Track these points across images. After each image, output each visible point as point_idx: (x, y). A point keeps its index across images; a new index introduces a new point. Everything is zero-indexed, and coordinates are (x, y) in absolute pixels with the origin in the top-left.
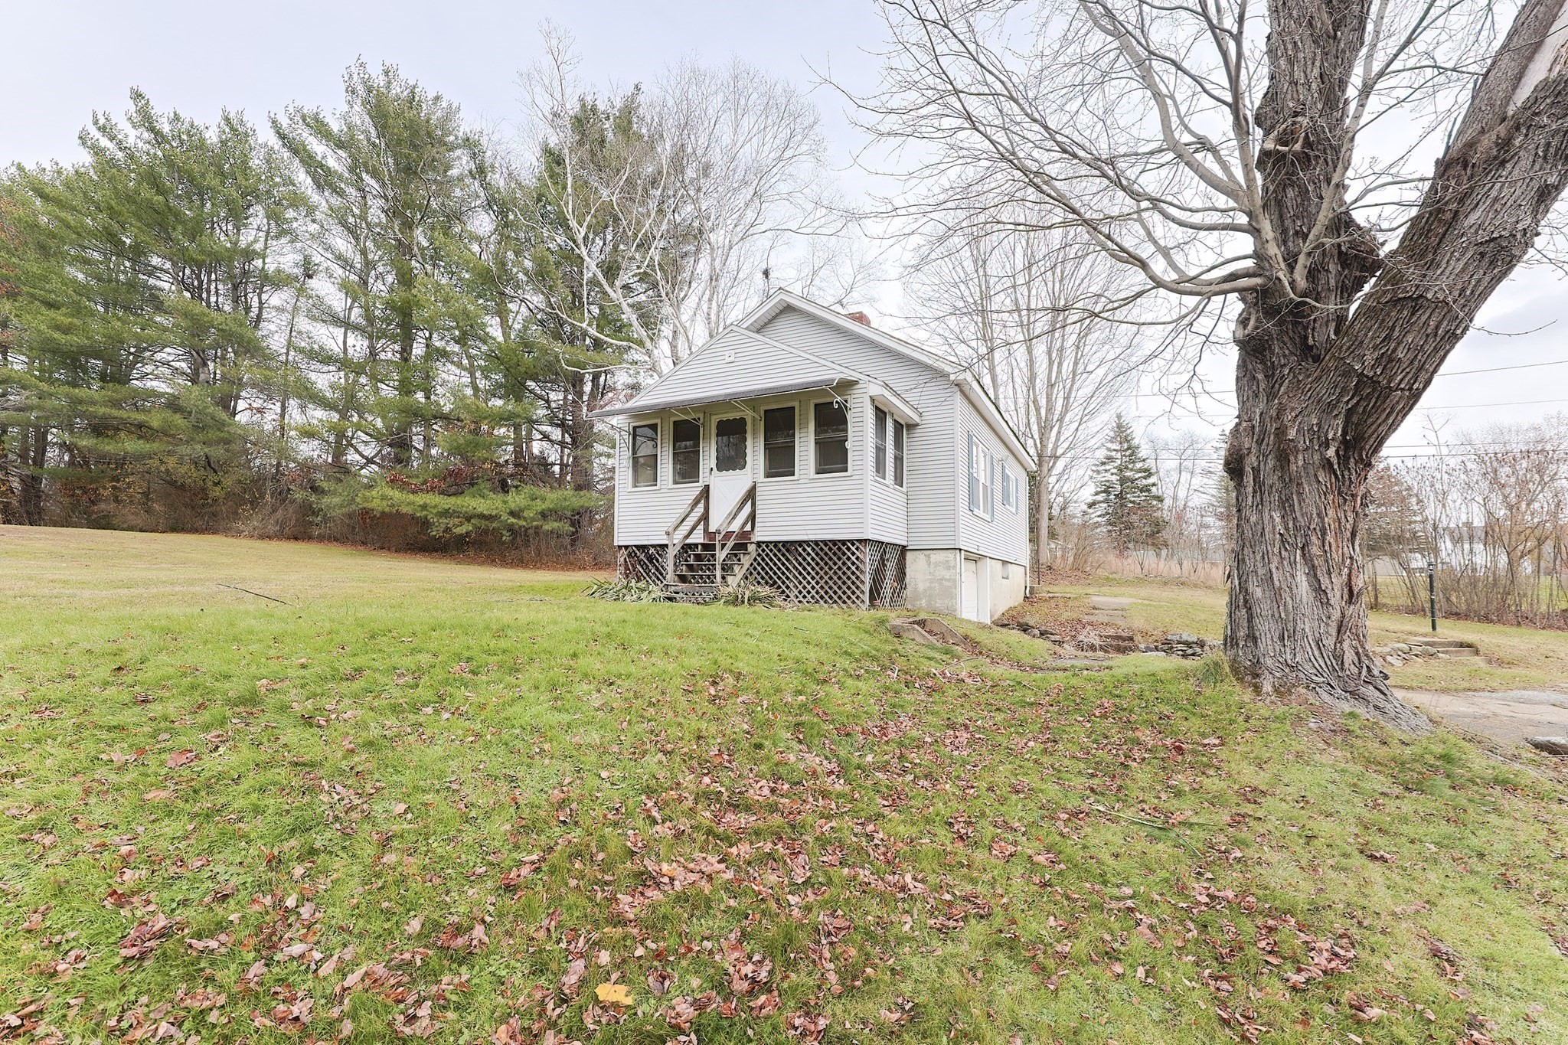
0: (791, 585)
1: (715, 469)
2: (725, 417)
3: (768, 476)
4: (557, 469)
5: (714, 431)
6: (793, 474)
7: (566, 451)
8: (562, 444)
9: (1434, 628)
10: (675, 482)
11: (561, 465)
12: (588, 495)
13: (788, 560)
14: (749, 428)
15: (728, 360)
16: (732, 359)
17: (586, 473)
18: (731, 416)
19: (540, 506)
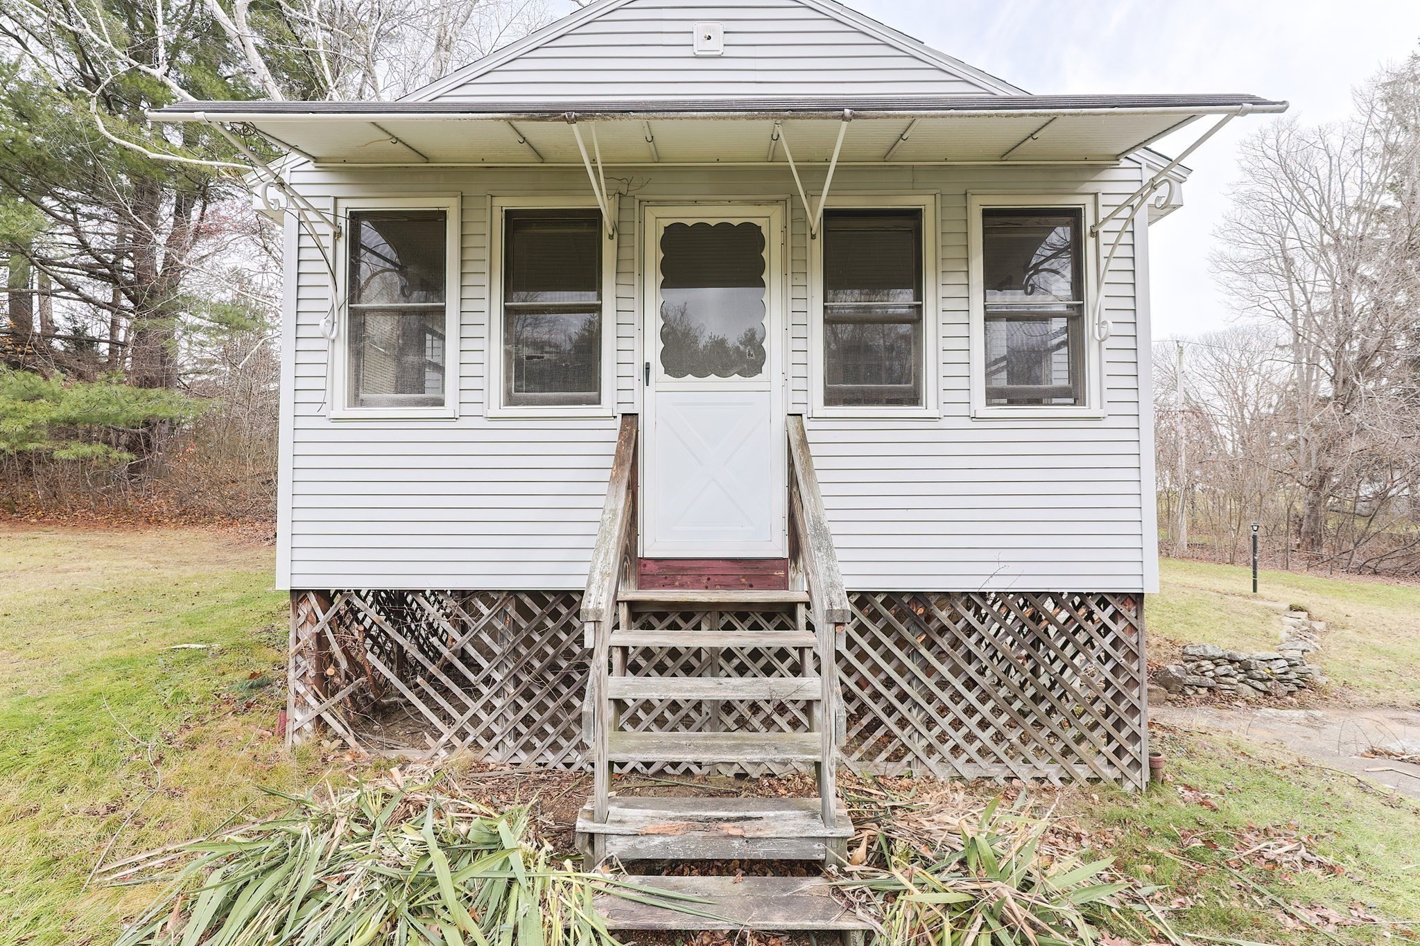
0: (915, 718)
1: (658, 368)
2: (690, 215)
3: (830, 400)
4: (104, 348)
5: (654, 255)
6: (914, 399)
7: (124, 322)
8: (114, 307)
9: (1255, 590)
10: (510, 401)
11: (114, 343)
12: (167, 398)
13: (901, 643)
14: (773, 254)
15: (701, 46)
16: (716, 46)
17: (164, 357)
18: (713, 214)
19: (43, 412)
